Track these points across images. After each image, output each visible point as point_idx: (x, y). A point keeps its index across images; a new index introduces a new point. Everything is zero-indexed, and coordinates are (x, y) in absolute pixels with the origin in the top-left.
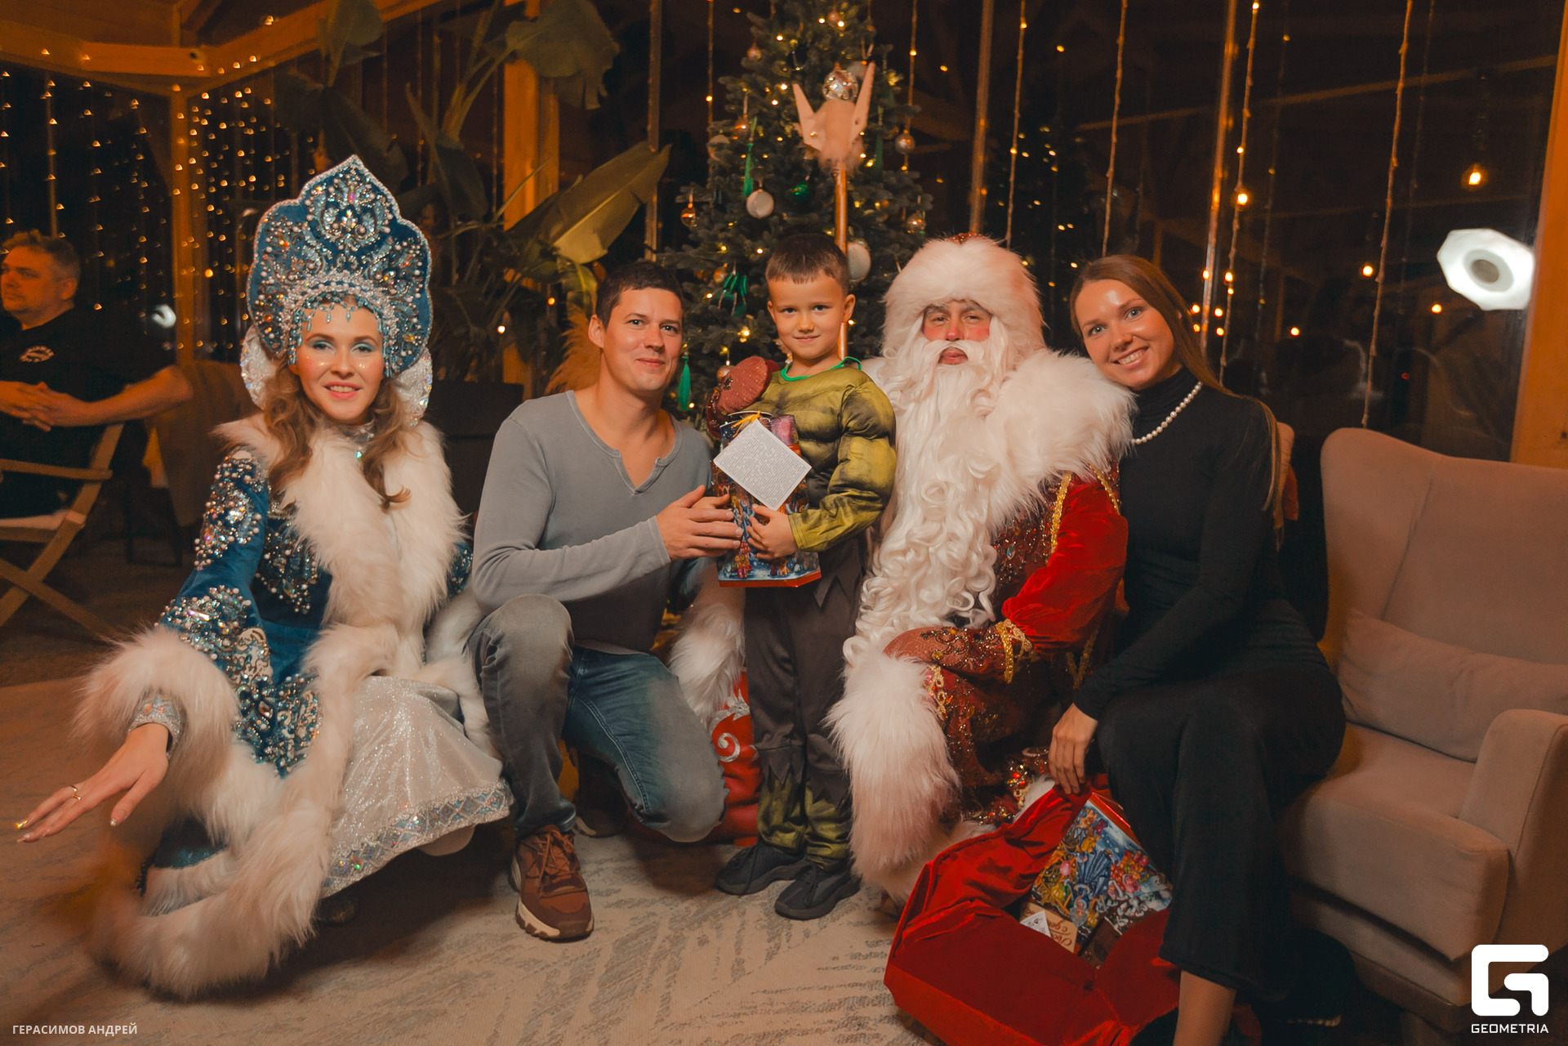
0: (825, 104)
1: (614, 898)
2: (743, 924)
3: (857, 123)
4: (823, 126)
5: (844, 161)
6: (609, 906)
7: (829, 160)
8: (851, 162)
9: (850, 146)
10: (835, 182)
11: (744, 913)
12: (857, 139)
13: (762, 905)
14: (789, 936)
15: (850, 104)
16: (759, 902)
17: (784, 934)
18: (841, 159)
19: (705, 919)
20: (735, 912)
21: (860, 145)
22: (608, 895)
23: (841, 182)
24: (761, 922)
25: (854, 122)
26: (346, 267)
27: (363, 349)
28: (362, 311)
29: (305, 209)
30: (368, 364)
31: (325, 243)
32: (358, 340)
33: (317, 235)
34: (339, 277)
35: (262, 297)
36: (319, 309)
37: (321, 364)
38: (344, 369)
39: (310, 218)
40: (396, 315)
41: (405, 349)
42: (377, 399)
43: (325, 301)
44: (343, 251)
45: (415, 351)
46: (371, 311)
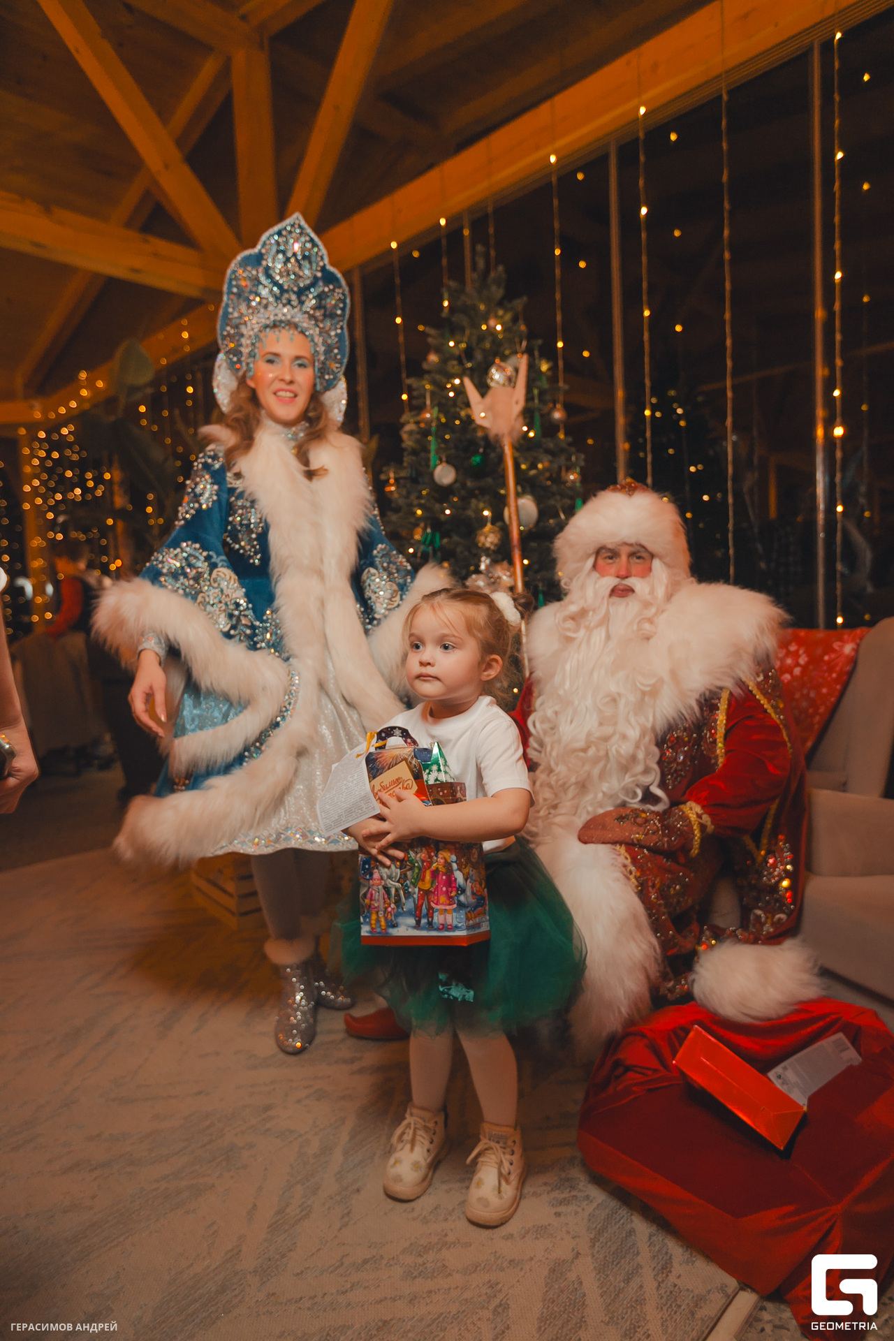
0: (491, 391)
3: (517, 403)
4: (491, 408)
5: (509, 433)
7: (497, 435)
8: (514, 434)
9: (513, 421)
10: (503, 450)
12: (518, 415)
15: (508, 389)
18: (506, 431)
21: (521, 419)
23: (508, 450)
25: (514, 403)
26: (289, 302)
27: (300, 365)
28: (301, 336)
29: (260, 257)
30: (304, 378)
31: (276, 283)
32: (298, 358)
33: (269, 276)
34: (285, 311)
35: (228, 329)
36: (270, 334)
37: (272, 375)
38: (288, 378)
39: (264, 263)
40: (323, 344)
41: (328, 374)
42: (309, 406)
43: (274, 327)
44: (287, 290)
45: (335, 377)
46: (305, 336)
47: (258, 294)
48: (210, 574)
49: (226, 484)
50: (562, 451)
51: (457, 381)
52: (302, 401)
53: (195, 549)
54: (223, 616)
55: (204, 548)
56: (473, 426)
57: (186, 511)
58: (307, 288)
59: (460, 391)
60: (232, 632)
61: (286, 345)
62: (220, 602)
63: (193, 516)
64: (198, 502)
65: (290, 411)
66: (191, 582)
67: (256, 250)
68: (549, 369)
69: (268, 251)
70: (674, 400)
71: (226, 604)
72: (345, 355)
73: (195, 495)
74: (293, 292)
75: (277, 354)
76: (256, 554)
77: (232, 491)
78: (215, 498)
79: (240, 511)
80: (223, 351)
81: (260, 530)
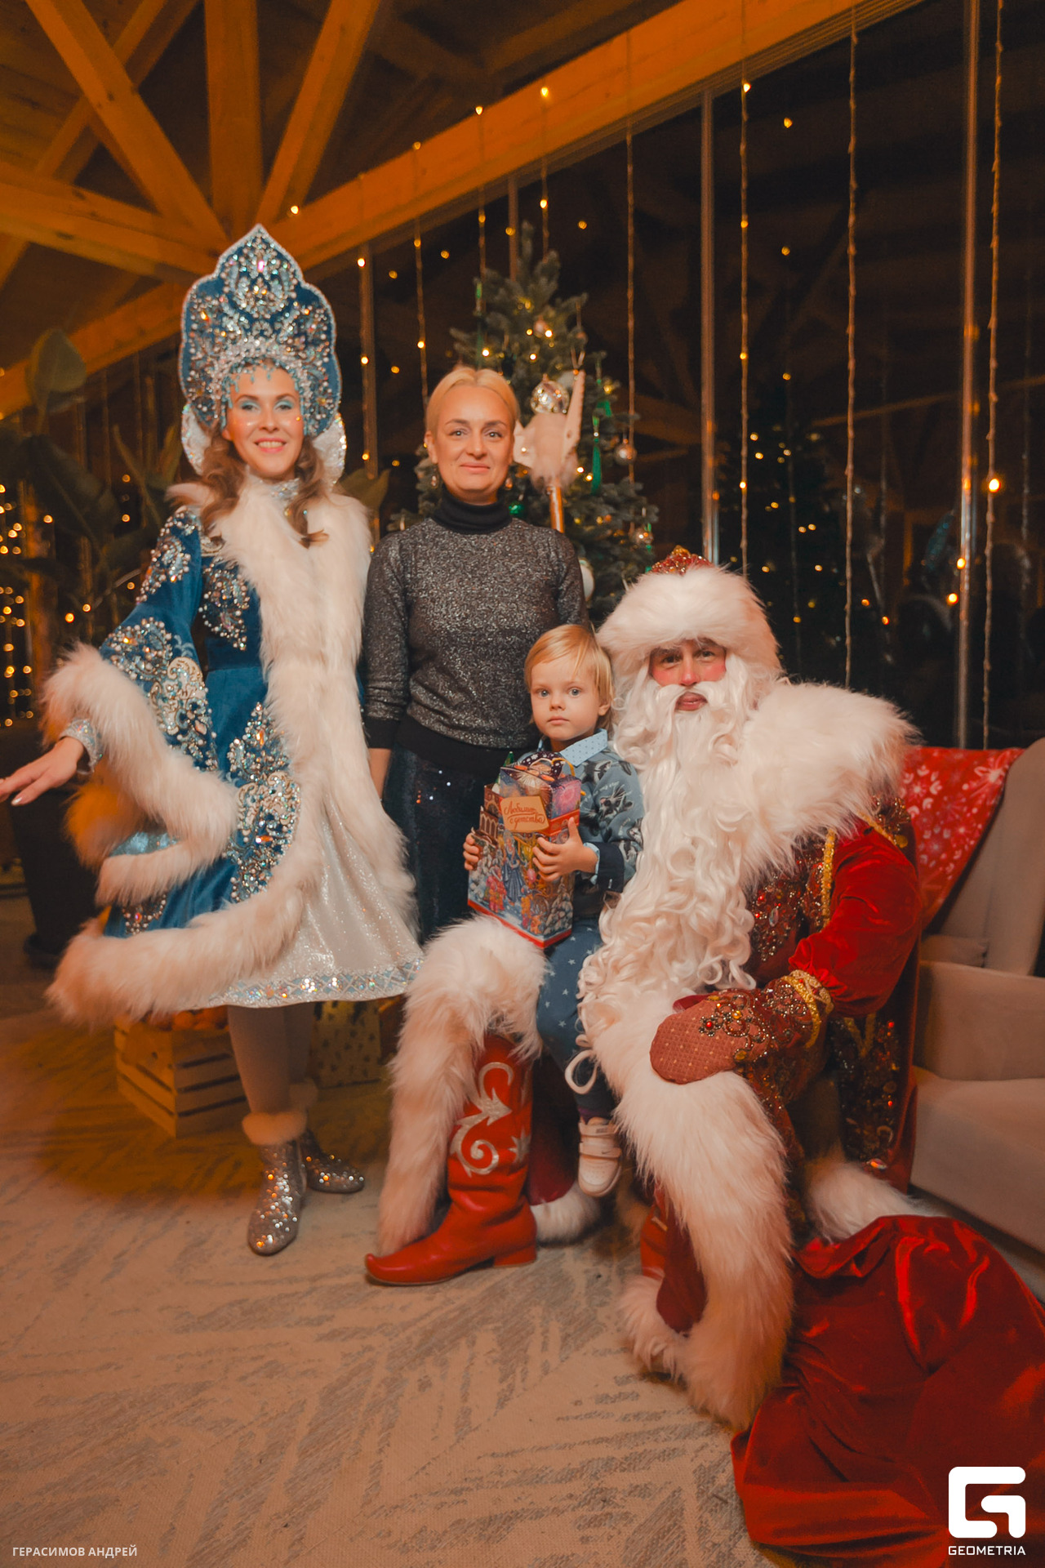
0: (535, 420)
1: (325, 1328)
2: (472, 1359)
3: (569, 436)
4: (534, 442)
5: (557, 477)
6: (321, 1338)
7: (542, 478)
8: (566, 478)
9: (563, 461)
10: (549, 497)
11: (474, 1343)
12: (570, 453)
13: (497, 1329)
14: (525, 1373)
15: (559, 417)
16: (490, 1326)
17: (518, 1370)
18: (553, 473)
19: (429, 1352)
20: (463, 1342)
21: (574, 458)
22: (319, 1324)
23: (556, 499)
24: (493, 1355)
25: (565, 434)
26: (261, 332)
27: (284, 407)
28: (280, 372)
29: (220, 283)
30: (291, 421)
31: (243, 312)
32: (280, 398)
33: (234, 305)
34: (257, 343)
35: (193, 373)
36: (243, 373)
37: (249, 424)
38: (270, 425)
39: (226, 290)
40: (308, 378)
41: (319, 413)
42: (300, 454)
43: (247, 364)
44: (257, 319)
45: (329, 416)
46: (287, 372)
47: (223, 328)
48: (171, 662)
49: (201, 552)
50: (629, 500)
52: (291, 451)
53: (158, 628)
54: (172, 716)
55: (168, 629)
57: (149, 584)
58: (282, 313)
60: (180, 738)
61: (264, 385)
62: (176, 698)
63: (159, 590)
64: (165, 573)
66: (148, 667)
69: (228, 275)
71: (181, 702)
72: (336, 387)
73: (162, 565)
74: (266, 320)
75: (254, 398)
76: (241, 635)
77: (207, 561)
78: (186, 569)
79: (219, 585)
80: (189, 401)
81: (244, 607)
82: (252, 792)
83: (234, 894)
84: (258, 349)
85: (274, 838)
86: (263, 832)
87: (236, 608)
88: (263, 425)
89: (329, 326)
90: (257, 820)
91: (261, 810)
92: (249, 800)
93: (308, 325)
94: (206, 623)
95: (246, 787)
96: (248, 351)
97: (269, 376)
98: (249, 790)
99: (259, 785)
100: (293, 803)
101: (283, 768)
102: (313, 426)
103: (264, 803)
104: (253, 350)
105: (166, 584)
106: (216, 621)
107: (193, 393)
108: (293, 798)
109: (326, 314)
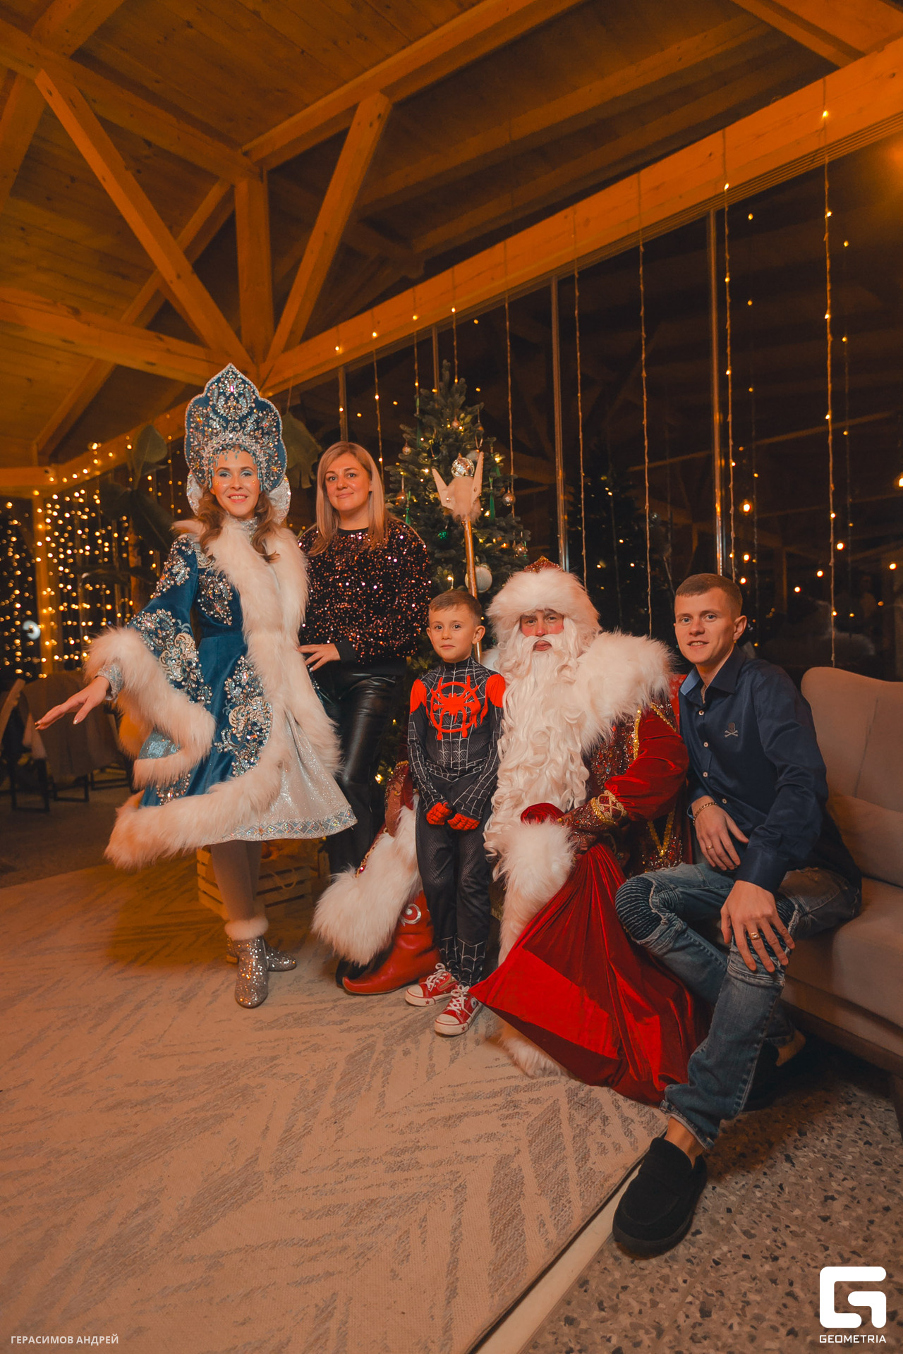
0: (454, 480)
3: (475, 490)
4: (454, 494)
6: (342, 1031)
7: (459, 516)
8: (473, 514)
9: (472, 504)
10: (464, 527)
12: (475, 499)
15: (470, 479)
18: (466, 513)
21: (478, 502)
23: (468, 527)
26: (234, 429)
27: (246, 475)
28: (244, 453)
29: (207, 399)
30: (250, 483)
31: (221, 416)
32: (243, 469)
33: (216, 413)
34: (231, 436)
35: (192, 454)
36: (220, 455)
37: (225, 485)
38: (237, 486)
39: (211, 403)
40: (264, 455)
41: (273, 476)
42: (257, 504)
43: (224, 449)
44: (231, 421)
45: (279, 477)
46: (249, 452)
47: (210, 426)
48: (175, 637)
49: (197, 566)
50: (513, 527)
51: (426, 471)
52: (251, 501)
53: (167, 615)
54: (179, 669)
55: (174, 616)
56: (440, 507)
57: (163, 584)
58: (245, 417)
59: (430, 479)
60: (183, 683)
61: (234, 461)
62: (179, 659)
63: (168, 590)
64: (174, 580)
65: (243, 508)
66: (160, 641)
67: (204, 394)
68: (501, 461)
69: (212, 394)
70: (605, 484)
71: (182, 661)
72: (284, 460)
73: (172, 574)
74: (236, 421)
75: (227, 469)
76: (228, 616)
77: (202, 571)
78: (187, 577)
79: (212, 586)
80: (191, 470)
81: (230, 598)
82: (242, 711)
83: (234, 773)
84: (232, 439)
85: (259, 736)
86: (251, 733)
87: (224, 599)
88: (233, 486)
89: (278, 423)
90: (246, 726)
91: (248, 720)
92: (240, 716)
93: (264, 423)
94: (203, 609)
95: (237, 708)
96: (225, 440)
97: (236, 457)
98: (239, 710)
99: (246, 706)
100: (268, 715)
101: (260, 694)
102: (269, 484)
103: (251, 716)
104: (227, 440)
105: (174, 587)
106: (211, 607)
107: (193, 466)
108: (268, 712)
109: (275, 415)
